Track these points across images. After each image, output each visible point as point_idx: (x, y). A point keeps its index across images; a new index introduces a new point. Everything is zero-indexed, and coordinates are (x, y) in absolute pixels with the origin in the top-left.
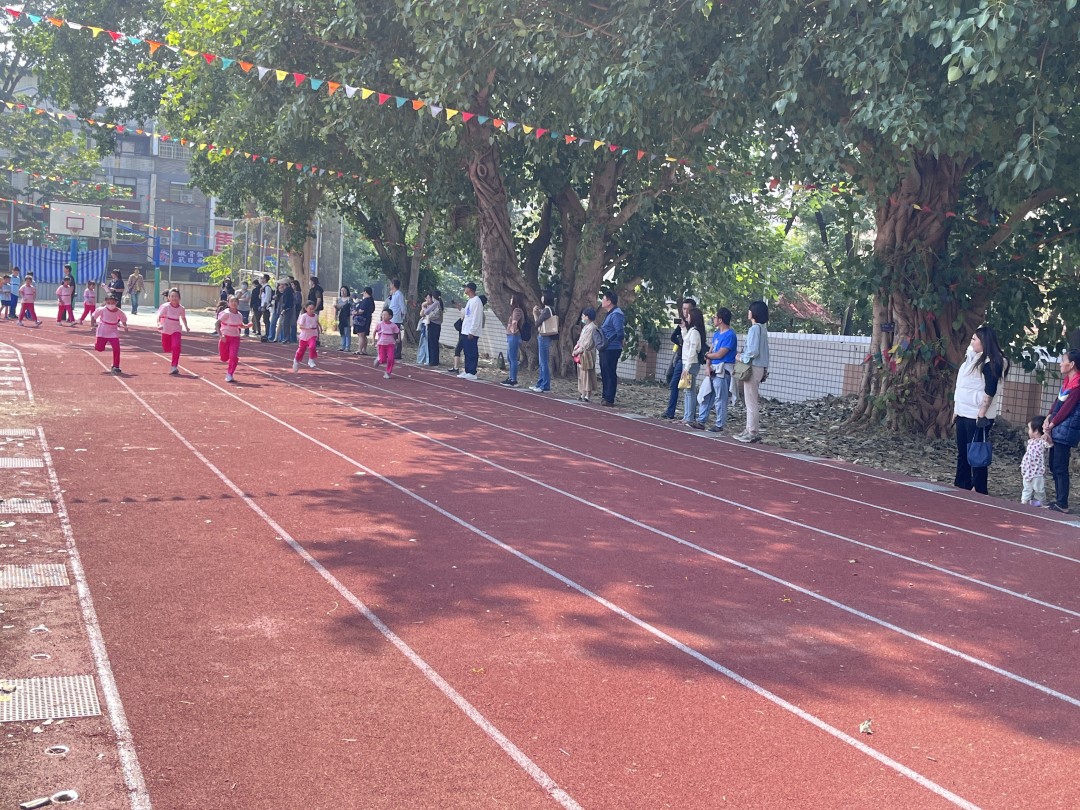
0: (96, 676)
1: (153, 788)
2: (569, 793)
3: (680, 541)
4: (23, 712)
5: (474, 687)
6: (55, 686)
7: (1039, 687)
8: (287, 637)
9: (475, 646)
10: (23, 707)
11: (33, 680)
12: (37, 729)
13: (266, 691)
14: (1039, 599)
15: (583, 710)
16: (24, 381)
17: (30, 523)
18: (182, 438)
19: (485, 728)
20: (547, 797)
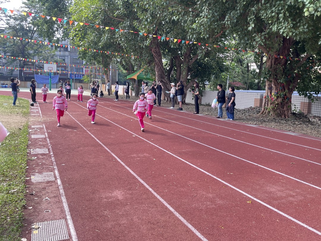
0: (66, 219)
5: (192, 219)
8: (125, 198)
9: (186, 201)
11: (45, 222)
13: (123, 224)
16: (39, 111)
17: (42, 157)
18: (83, 127)
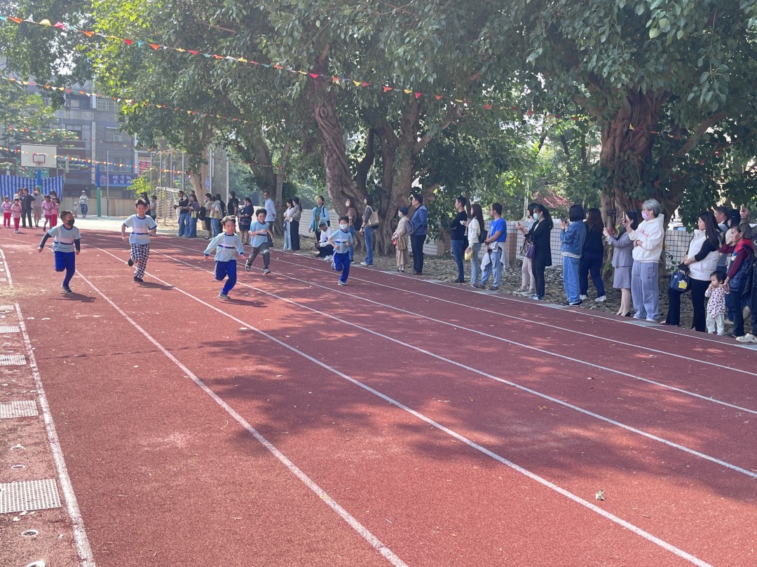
0: (57, 479)
1: (97, 557)
2: (392, 550)
3: (469, 368)
4: (6, 507)
5: (324, 477)
6: (29, 487)
7: (721, 462)
8: (192, 446)
9: (325, 449)
10: (5, 503)
11: (13, 484)
12: (16, 519)
13: (177, 486)
14: (721, 400)
15: (401, 490)
16: (5, 271)
17: (10, 372)
18: (118, 308)
19: (333, 506)
20: (377, 553)
